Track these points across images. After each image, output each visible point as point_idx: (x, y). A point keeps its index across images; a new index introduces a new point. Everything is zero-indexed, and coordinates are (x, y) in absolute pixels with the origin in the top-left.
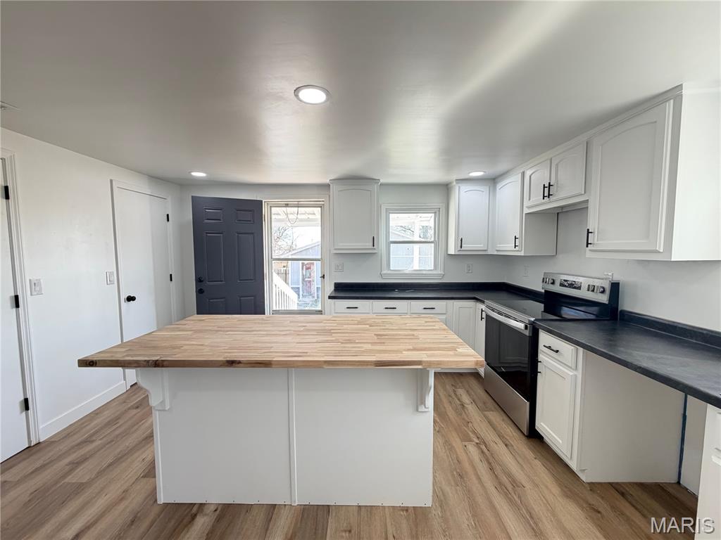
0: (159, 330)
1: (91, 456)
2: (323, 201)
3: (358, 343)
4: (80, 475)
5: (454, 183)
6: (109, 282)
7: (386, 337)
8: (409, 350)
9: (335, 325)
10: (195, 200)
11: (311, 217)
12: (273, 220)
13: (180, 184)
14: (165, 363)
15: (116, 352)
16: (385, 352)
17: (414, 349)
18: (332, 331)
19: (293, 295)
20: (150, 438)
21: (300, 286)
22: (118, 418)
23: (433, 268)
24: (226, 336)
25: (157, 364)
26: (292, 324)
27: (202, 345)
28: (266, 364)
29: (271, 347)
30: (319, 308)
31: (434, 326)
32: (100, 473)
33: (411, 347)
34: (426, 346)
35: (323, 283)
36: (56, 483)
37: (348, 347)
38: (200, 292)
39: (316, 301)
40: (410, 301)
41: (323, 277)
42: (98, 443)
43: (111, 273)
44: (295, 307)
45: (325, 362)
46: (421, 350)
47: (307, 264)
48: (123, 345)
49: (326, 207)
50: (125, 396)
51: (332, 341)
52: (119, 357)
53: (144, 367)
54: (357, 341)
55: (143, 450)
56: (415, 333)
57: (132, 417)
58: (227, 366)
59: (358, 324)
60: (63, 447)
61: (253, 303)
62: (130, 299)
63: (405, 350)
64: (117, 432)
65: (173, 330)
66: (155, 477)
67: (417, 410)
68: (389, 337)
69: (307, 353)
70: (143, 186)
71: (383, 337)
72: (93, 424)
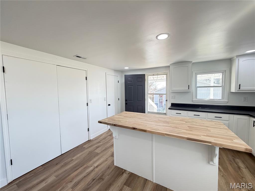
0: (115, 115)
1: (100, 146)
2: (167, 72)
3: (180, 129)
4: (98, 151)
5: (236, 57)
6: (105, 100)
7: (193, 128)
8: (204, 136)
9: (170, 120)
10: (126, 76)
11: (162, 78)
12: (148, 80)
13: (122, 71)
14: (117, 125)
15: (106, 120)
16: (192, 134)
17: (207, 136)
18: (169, 122)
19: (155, 106)
20: (113, 145)
21: (158, 103)
22: (106, 138)
23: (221, 98)
24: (132, 119)
25: (115, 125)
26: (154, 118)
27: (126, 121)
28: (145, 131)
29: (147, 125)
30: (165, 112)
31: (220, 126)
32: (102, 152)
33: (206, 135)
34: (214, 135)
35: (166, 103)
36: (93, 151)
37: (176, 130)
38: (126, 104)
39: (164, 109)
40: (207, 113)
41: (167, 101)
42: (101, 143)
43: (105, 98)
44: (156, 111)
45: (166, 134)
46: (211, 137)
47: (161, 95)
48: (107, 118)
49: (168, 74)
50: (107, 132)
51: (169, 126)
52: (106, 122)
53: (112, 125)
54: (179, 128)
55: (111, 148)
56: (208, 128)
57: (109, 138)
58: (133, 129)
59: (180, 121)
60: (95, 142)
61: (141, 109)
62: (109, 105)
63: (202, 136)
64: (106, 142)
65: (119, 115)
66: (114, 157)
67: (209, 163)
68: (195, 128)
69: (159, 129)
70: (113, 73)
71: (191, 128)
72: (100, 138)
